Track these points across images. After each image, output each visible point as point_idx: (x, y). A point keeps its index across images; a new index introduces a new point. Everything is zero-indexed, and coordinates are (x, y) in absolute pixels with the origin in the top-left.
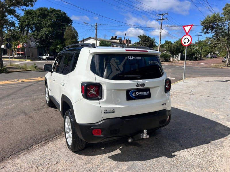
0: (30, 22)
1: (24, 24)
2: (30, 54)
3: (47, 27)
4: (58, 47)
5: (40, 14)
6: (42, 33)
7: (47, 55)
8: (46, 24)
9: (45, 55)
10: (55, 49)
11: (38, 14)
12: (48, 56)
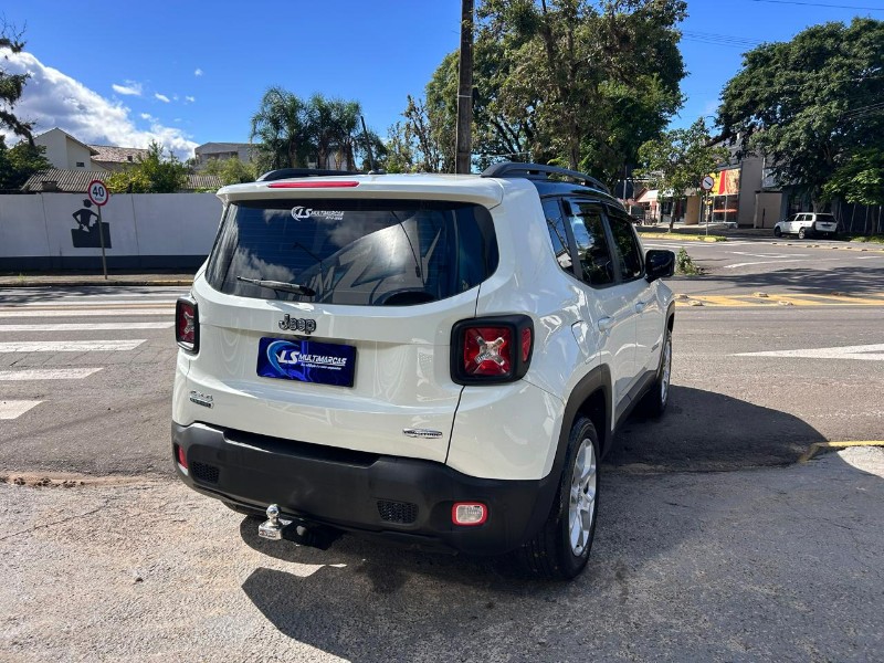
0: (757, 95)
1: (737, 103)
2: (756, 216)
3: (823, 103)
4: (857, 183)
5: (802, 56)
6: (797, 128)
7: (809, 218)
8: (819, 90)
9: (800, 219)
10: (846, 190)
11: (792, 58)
12: (809, 224)
